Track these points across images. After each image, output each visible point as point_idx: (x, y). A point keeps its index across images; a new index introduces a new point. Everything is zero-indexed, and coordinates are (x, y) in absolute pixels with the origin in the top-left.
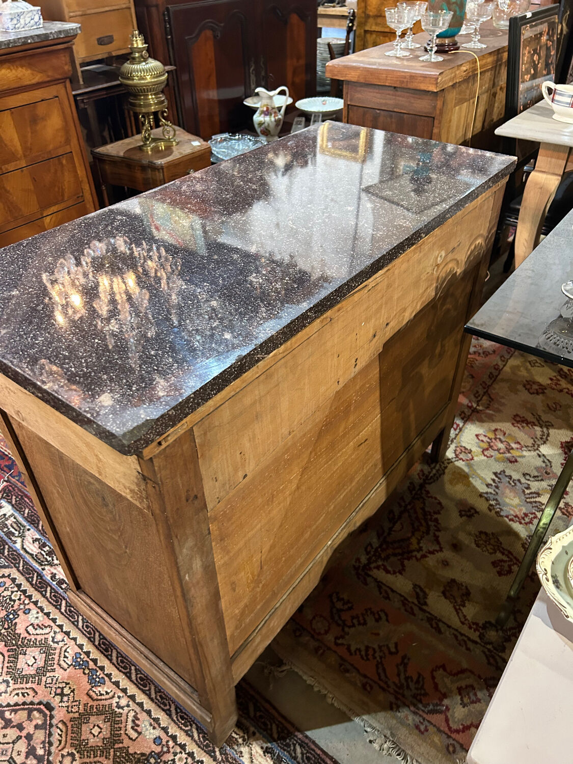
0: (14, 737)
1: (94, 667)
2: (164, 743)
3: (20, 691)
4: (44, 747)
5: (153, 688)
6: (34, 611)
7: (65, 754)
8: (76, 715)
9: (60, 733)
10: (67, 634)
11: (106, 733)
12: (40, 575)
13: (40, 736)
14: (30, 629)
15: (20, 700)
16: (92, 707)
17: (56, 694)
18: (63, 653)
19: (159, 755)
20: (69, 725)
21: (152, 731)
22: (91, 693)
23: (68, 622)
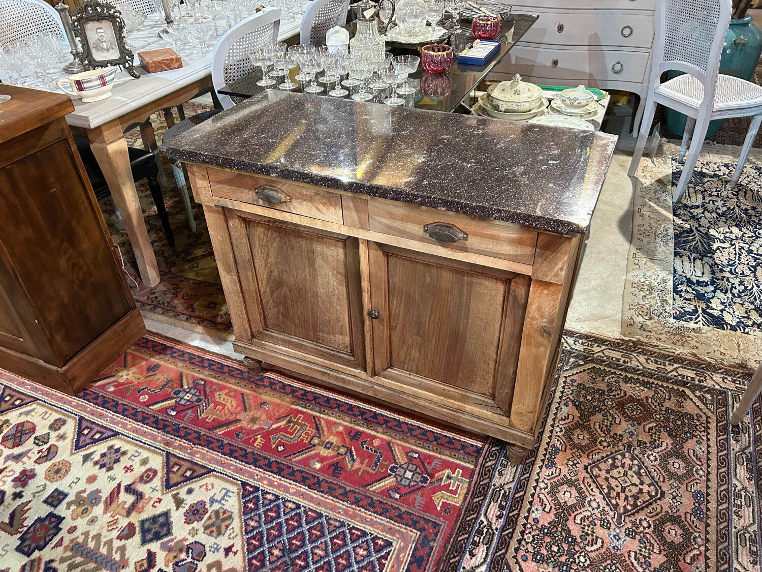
0: (614, 480)
1: (548, 454)
2: (566, 401)
3: (589, 490)
4: (607, 460)
5: (541, 417)
6: (533, 515)
7: (602, 447)
8: (580, 451)
9: (594, 455)
10: (537, 481)
11: (578, 431)
12: (503, 529)
13: (603, 466)
14: (547, 510)
15: (593, 486)
16: (570, 445)
17: (577, 467)
18: (551, 477)
19: (573, 401)
20: (587, 453)
21: (564, 409)
22: (563, 449)
23: (529, 485)
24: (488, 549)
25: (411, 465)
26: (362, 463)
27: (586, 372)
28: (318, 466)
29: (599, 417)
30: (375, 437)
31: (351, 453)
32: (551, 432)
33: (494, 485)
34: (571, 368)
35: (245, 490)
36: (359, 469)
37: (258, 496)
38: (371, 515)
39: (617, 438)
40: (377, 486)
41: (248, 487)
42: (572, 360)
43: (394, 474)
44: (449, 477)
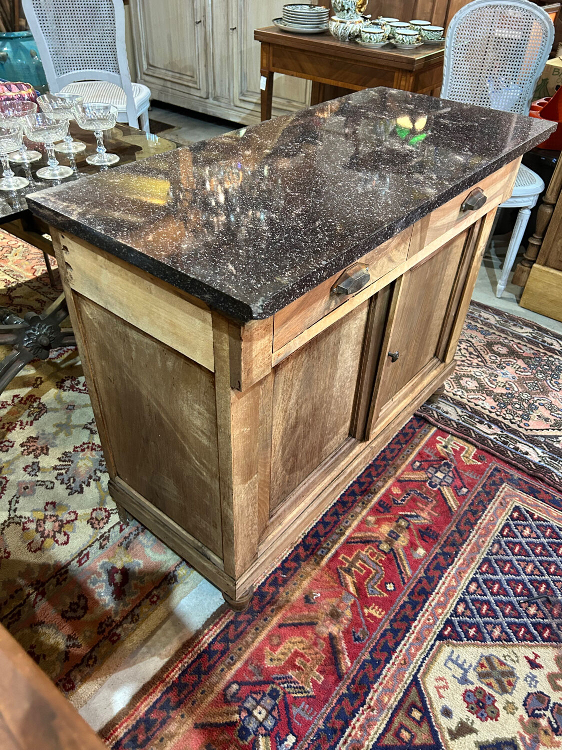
6: (488, 407)
10: (455, 395)
12: (501, 428)
14: (483, 398)
23: (459, 400)
24: (520, 443)
25: (429, 470)
26: (422, 510)
28: (421, 552)
30: (389, 490)
31: (407, 516)
33: (458, 420)
35: (450, 637)
36: (429, 513)
37: (459, 622)
38: (486, 516)
40: (452, 503)
41: (446, 633)
43: (438, 486)
44: (446, 447)
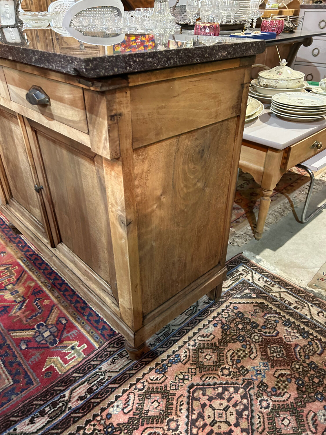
0: (210, 410)
1: (167, 361)
2: (217, 322)
3: (179, 408)
4: (217, 388)
5: (186, 328)
6: (111, 410)
7: (222, 373)
8: (198, 370)
9: (209, 378)
10: (138, 380)
11: (210, 351)
13: (210, 392)
14: (126, 410)
15: (184, 407)
16: (193, 361)
17: (183, 382)
18: (153, 382)
19: (223, 324)
20: (203, 373)
21: (210, 328)
22: (184, 362)
23: (128, 381)
24: (49, 422)
25: (54, 328)
26: (23, 313)
27: (252, 305)
29: (238, 345)
30: (48, 298)
31: (24, 303)
32: (185, 343)
33: (100, 369)
34: (242, 297)
36: (18, 317)
39: (242, 371)
40: (18, 334)
42: (247, 291)
43: (37, 329)
44: (73, 348)
